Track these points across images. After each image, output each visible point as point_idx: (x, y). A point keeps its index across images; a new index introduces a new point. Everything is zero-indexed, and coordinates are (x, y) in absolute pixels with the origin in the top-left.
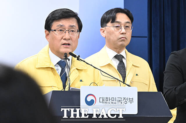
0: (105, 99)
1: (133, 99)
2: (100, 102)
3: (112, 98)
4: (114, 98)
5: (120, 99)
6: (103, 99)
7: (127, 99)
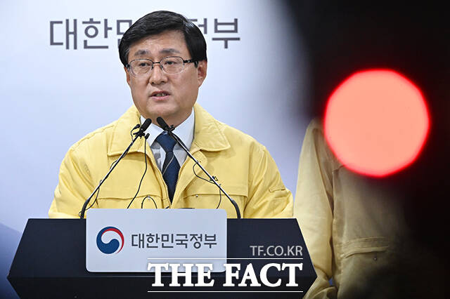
0: (146, 238)
1: (215, 236)
2: (133, 245)
3: (163, 235)
4: (168, 235)
5: (183, 238)
6: (141, 239)
7: (201, 237)
